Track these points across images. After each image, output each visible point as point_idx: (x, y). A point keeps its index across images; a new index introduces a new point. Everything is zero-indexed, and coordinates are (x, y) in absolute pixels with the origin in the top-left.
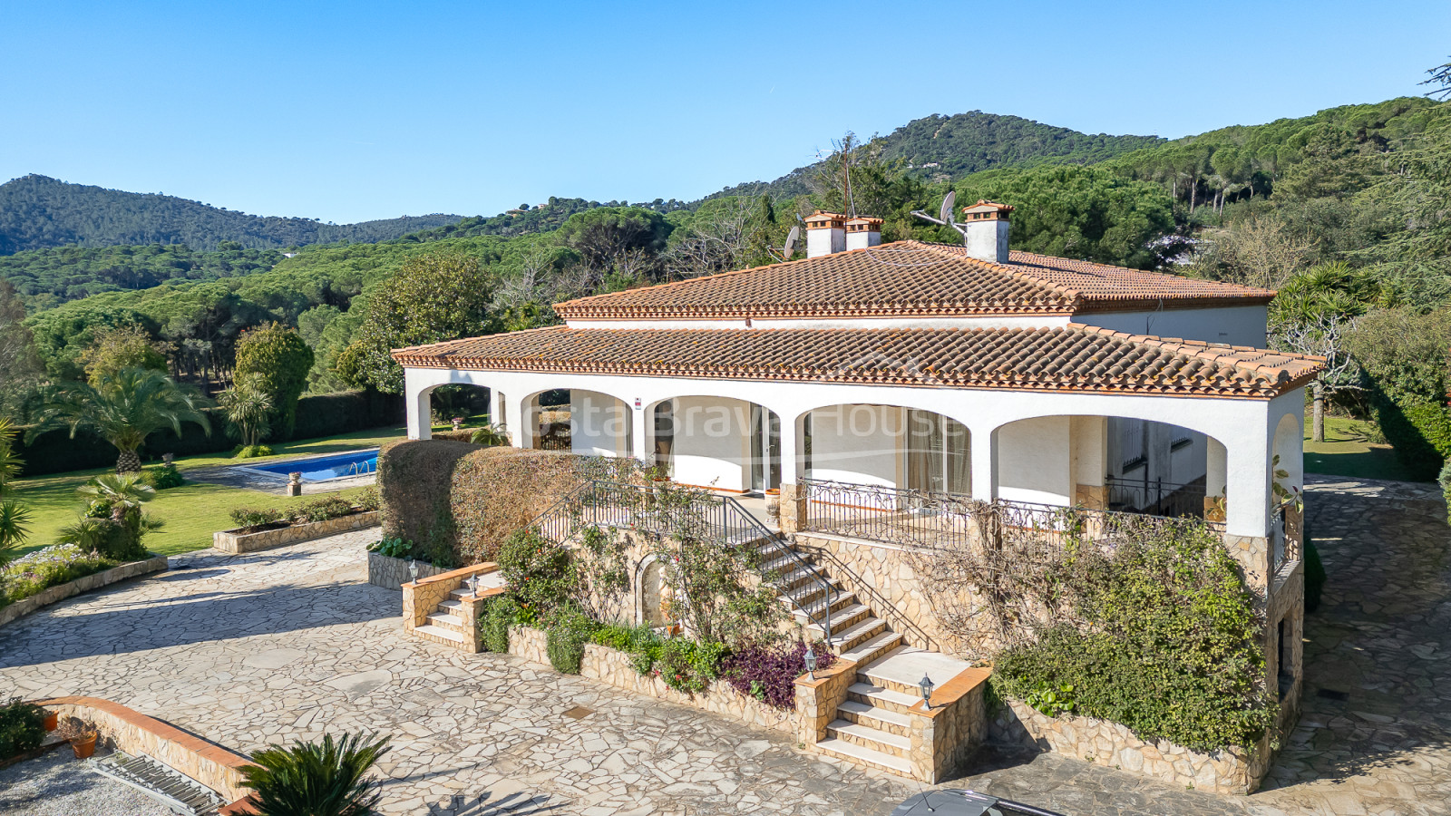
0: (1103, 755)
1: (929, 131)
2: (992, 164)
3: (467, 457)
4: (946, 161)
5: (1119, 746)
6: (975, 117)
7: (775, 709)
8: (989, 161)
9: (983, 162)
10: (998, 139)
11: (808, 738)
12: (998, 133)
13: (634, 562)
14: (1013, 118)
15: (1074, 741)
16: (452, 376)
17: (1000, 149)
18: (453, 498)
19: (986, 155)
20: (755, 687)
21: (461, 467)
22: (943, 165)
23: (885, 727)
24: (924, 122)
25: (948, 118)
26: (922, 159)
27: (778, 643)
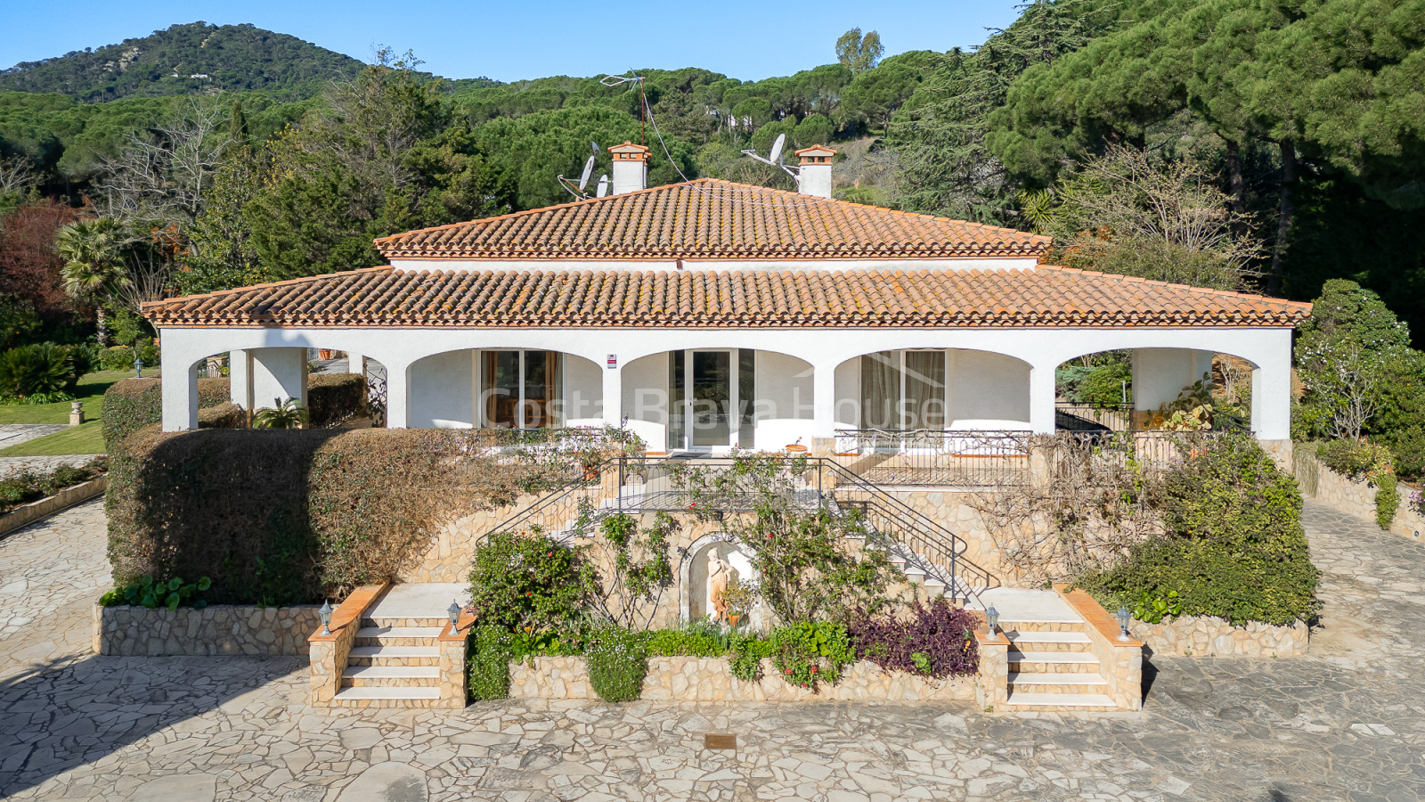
0: (1199, 647)
1: (195, 39)
2: (270, 83)
3: (325, 449)
4: (218, 73)
5: (1213, 636)
6: (246, 29)
7: (931, 678)
8: (267, 80)
9: (259, 80)
10: (274, 56)
11: (998, 698)
12: (275, 50)
13: (680, 549)
14: (290, 37)
15: (1173, 641)
16: (268, 338)
17: (278, 68)
18: (313, 507)
19: (262, 72)
20: (921, 659)
21: (322, 461)
22: (214, 78)
23: (1051, 668)
24: (188, 28)
25: (216, 28)
26: (189, 68)
27: (887, 609)
